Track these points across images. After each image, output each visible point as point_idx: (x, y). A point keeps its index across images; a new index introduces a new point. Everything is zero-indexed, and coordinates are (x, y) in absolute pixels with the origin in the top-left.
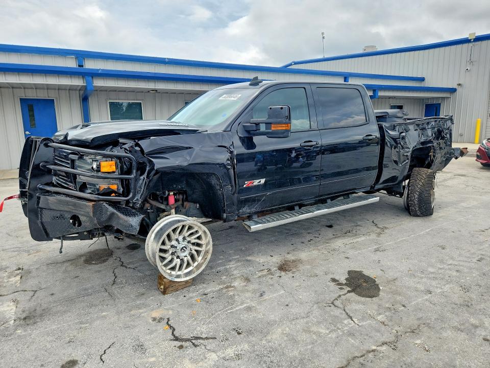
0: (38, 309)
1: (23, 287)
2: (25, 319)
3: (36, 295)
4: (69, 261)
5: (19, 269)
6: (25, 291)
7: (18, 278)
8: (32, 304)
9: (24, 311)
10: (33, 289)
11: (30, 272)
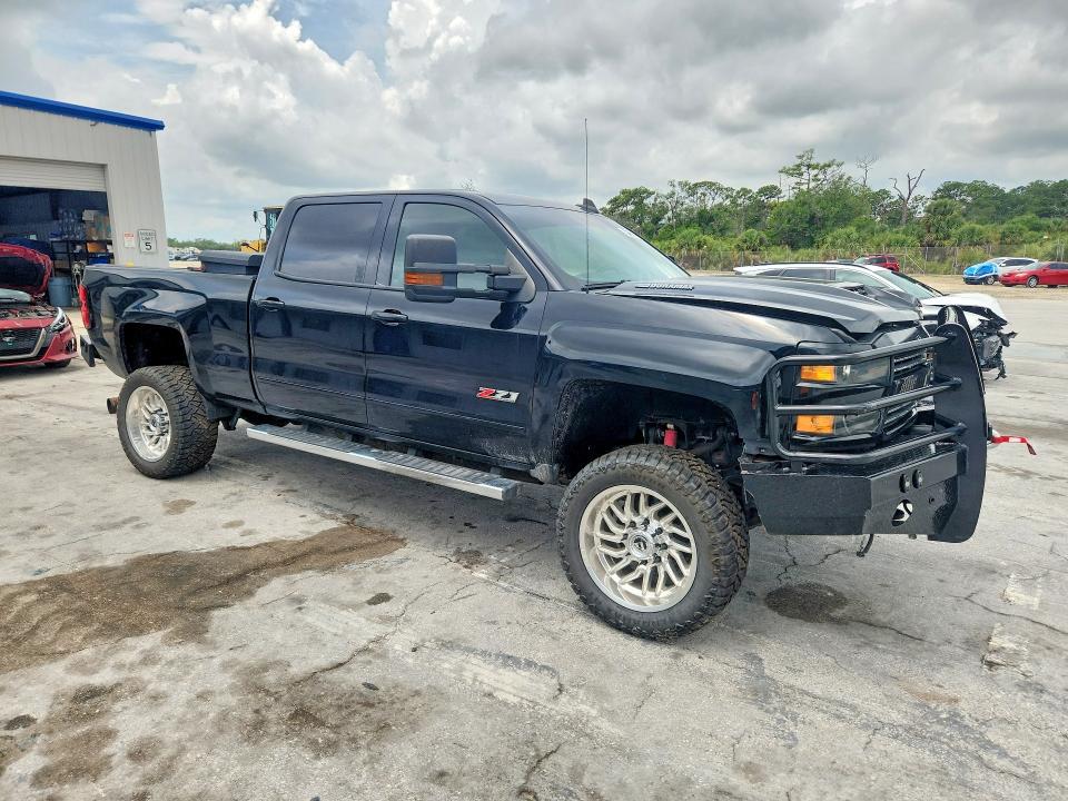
0: (971, 574)
1: (988, 616)
2: (994, 572)
3: (968, 592)
4: (871, 625)
5: (991, 665)
6: (986, 608)
7: (995, 642)
8: (979, 584)
9: (994, 580)
10: (970, 604)
11: (967, 641)
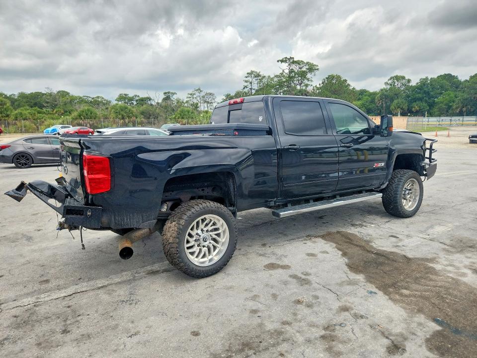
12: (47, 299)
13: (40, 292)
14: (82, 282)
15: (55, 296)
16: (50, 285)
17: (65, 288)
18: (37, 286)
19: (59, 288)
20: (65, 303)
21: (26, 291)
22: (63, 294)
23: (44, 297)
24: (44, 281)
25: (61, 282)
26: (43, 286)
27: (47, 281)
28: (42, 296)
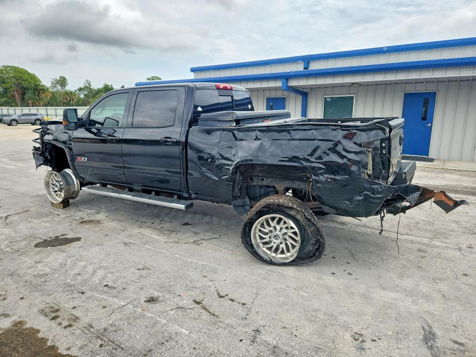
12: (424, 239)
13: (428, 245)
14: (392, 238)
15: (418, 239)
16: (418, 246)
17: (408, 240)
18: (429, 250)
19: (412, 242)
20: (412, 233)
21: (439, 251)
22: (411, 238)
23: (426, 241)
24: (422, 251)
25: (408, 245)
26: (424, 248)
27: (419, 250)
28: (426, 242)
